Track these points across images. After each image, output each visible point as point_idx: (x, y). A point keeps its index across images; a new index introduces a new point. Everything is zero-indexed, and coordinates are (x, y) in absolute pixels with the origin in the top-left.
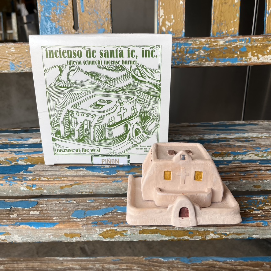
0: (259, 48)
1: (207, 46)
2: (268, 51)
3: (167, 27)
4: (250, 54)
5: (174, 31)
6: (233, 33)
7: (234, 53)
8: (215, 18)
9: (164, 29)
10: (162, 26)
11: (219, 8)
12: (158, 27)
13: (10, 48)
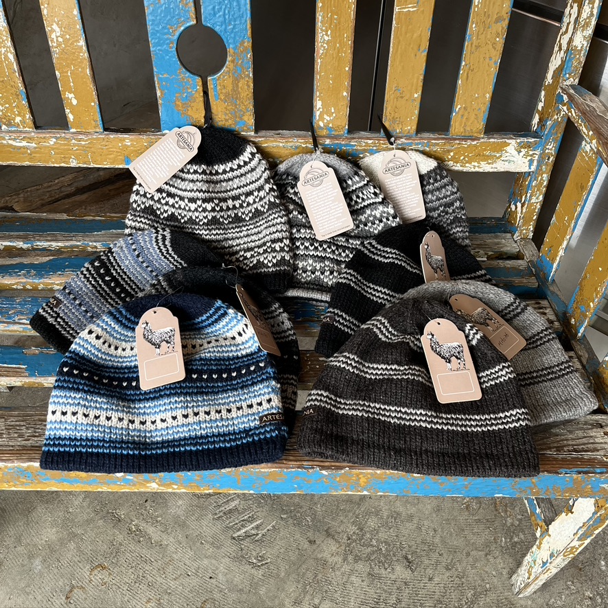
1: (375, 148)
2: (450, 157)
3: (326, 121)
5: (334, 126)
6: (409, 132)
8: (388, 114)
9: (321, 124)
10: (319, 120)
11: (394, 102)
12: (314, 121)
13: (124, 140)
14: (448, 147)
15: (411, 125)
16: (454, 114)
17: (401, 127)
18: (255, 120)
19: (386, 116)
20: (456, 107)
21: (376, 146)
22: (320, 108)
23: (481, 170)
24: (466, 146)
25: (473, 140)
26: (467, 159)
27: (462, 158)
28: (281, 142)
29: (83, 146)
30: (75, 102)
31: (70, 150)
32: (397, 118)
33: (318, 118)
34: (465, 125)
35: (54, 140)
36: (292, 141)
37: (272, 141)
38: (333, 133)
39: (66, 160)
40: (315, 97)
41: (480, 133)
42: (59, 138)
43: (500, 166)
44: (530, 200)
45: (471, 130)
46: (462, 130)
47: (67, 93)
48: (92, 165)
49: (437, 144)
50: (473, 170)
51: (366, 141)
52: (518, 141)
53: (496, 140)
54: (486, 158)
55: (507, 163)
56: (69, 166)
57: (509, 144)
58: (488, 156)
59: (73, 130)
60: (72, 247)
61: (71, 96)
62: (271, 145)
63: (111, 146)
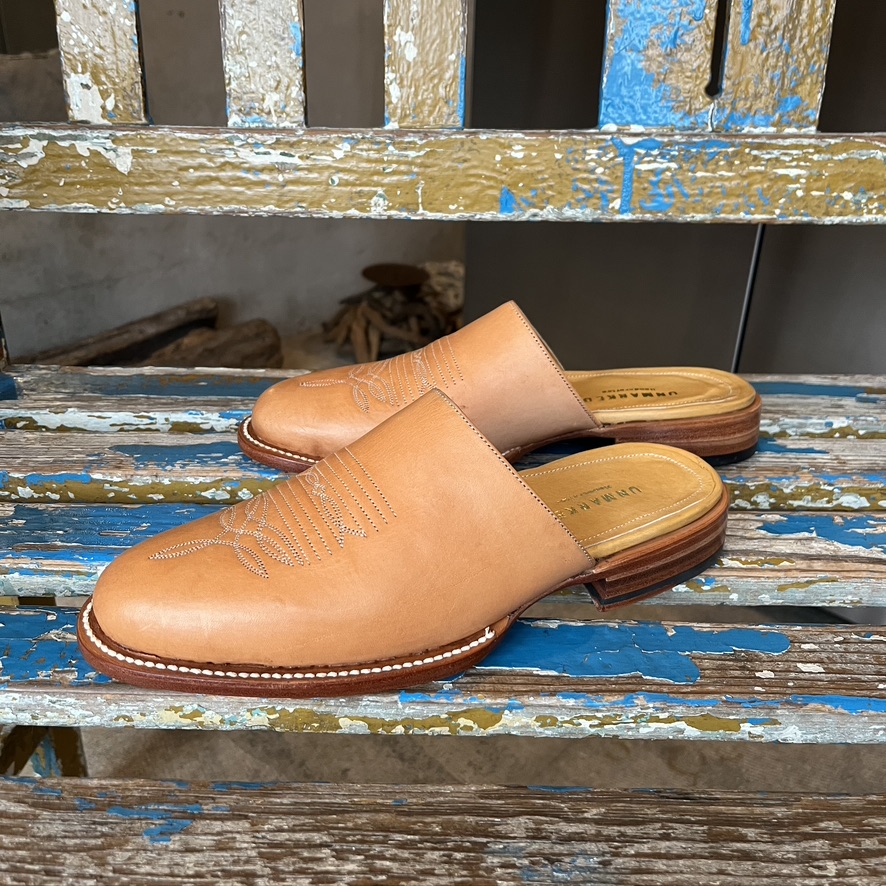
13: (510, 147)
18: (824, 96)
28: (882, 149)
29: (410, 162)
30: (411, 53)
31: (379, 173)
37: (861, 146)
42: (358, 141)
47: (399, 30)
48: (420, 215)
59: (391, 126)
61: (406, 37)
62: (855, 154)
63: (475, 163)
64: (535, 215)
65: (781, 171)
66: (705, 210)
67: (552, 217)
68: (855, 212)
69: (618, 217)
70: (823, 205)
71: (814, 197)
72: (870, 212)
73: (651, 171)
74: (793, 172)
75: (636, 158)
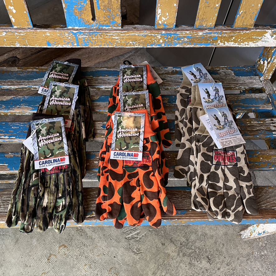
0: (227, 38)
2: (232, 40)
4: (219, 41)
5: (168, 23)
6: (210, 26)
7: (208, 40)
8: (200, 16)
9: (160, 22)
10: (159, 20)
11: (203, 10)
12: (156, 20)
13: (46, 33)
14: (232, 34)
15: (212, 22)
16: (238, 16)
17: (206, 23)
18: (122, 20)
19: (198, 18)
20: (240, 12)
21: (191, 35)
22: (160, 13)
23: (249, 46)
24: (242, 34)
25: (247, 30)
26: (242, 41)
27: (239, 40)
28: (137, 33)
29: (22, 36)
30: (14, 11)
31: (15, 38)
32: (204, 18)
33: (158, 19)
34: (244, 22)
35: (5, 33)
36: (143, 33)
37: (132, 33)
38: (167, 27)
39: (13, 43)
40: (157, 7)
41: (252, 26)
42: (7, 32)
43: (260, 44)
44: (273, 61)
45: (247, 24)
46: (241, 24)
47: (9, 6)
48: (28, 46)
49: (226, 33)
50: (244, 46)
51: (186, 32)
52: (273, 30)
53: (260, 30)
54: (253, 40)
55: (264, 42)
56: (15, 47)
57: (267, 32)
58: (254, 39)
59: (15, 27)
60: (23, 88)
61: (12, 8)
62: (131, 34)
63: (38, 36)
64: (57, 47)
65: (114, 38)
66: (97, 45)
67: (61, 47)
68: (133, 46)
69: (77, 47)
70: (125, 44)
71: (123, 43)
72: (137, 45)
73: (82, 38)
74: (117, 38)
75: (77, 35)
